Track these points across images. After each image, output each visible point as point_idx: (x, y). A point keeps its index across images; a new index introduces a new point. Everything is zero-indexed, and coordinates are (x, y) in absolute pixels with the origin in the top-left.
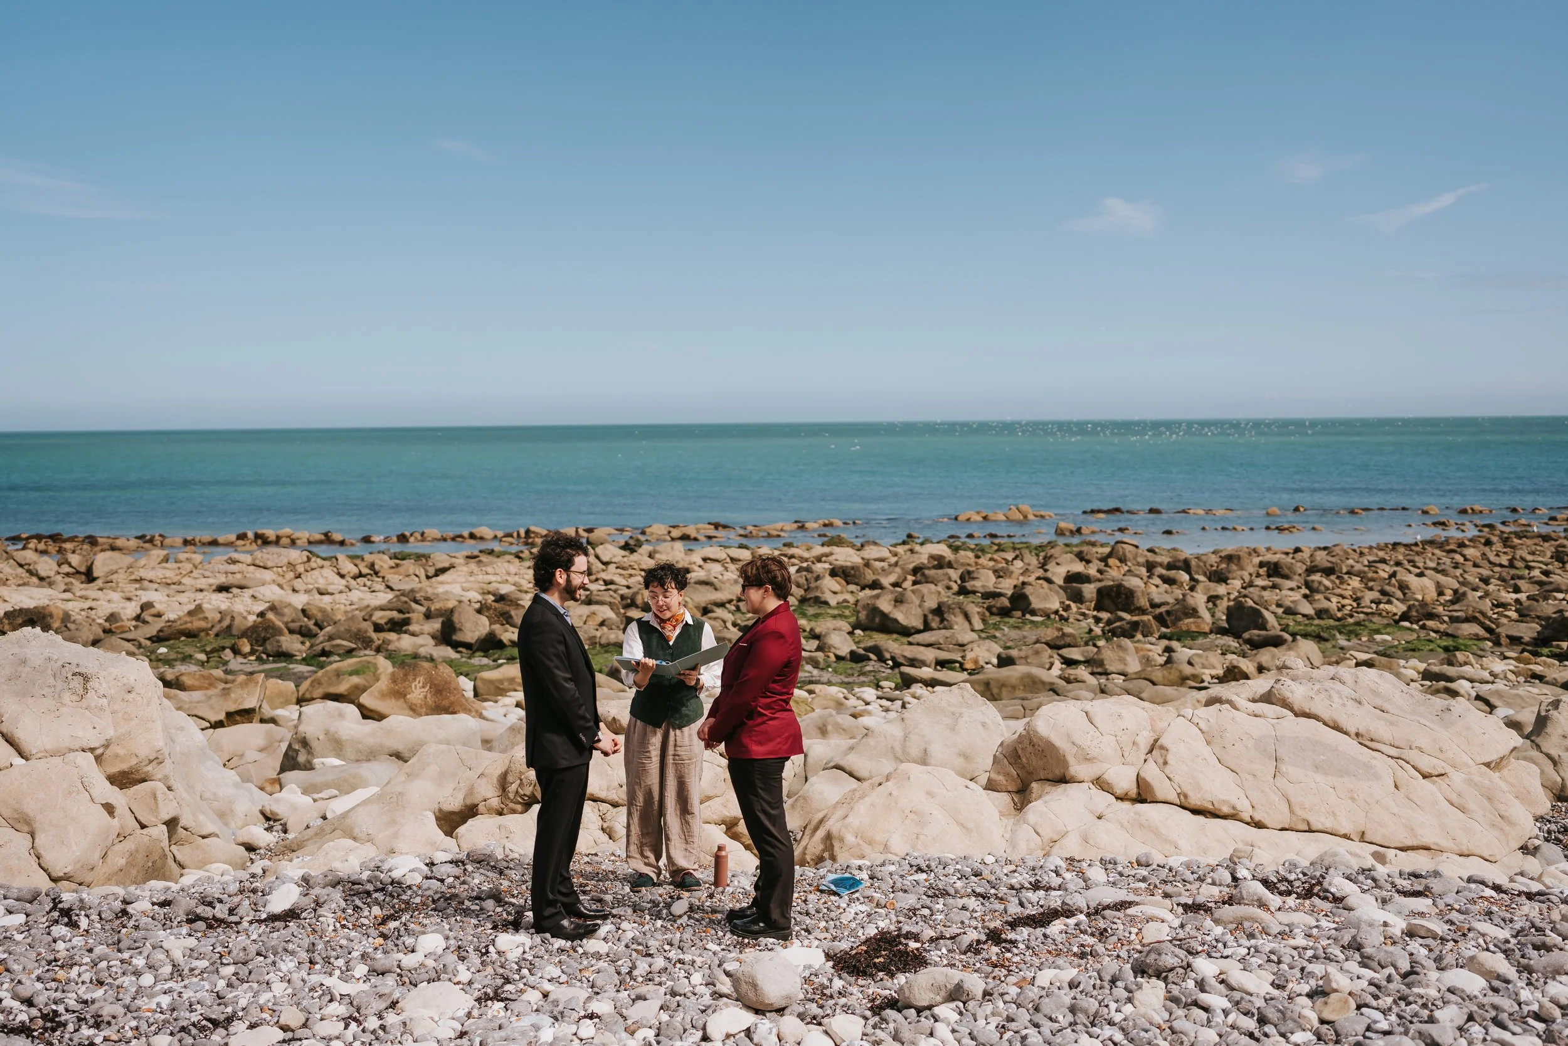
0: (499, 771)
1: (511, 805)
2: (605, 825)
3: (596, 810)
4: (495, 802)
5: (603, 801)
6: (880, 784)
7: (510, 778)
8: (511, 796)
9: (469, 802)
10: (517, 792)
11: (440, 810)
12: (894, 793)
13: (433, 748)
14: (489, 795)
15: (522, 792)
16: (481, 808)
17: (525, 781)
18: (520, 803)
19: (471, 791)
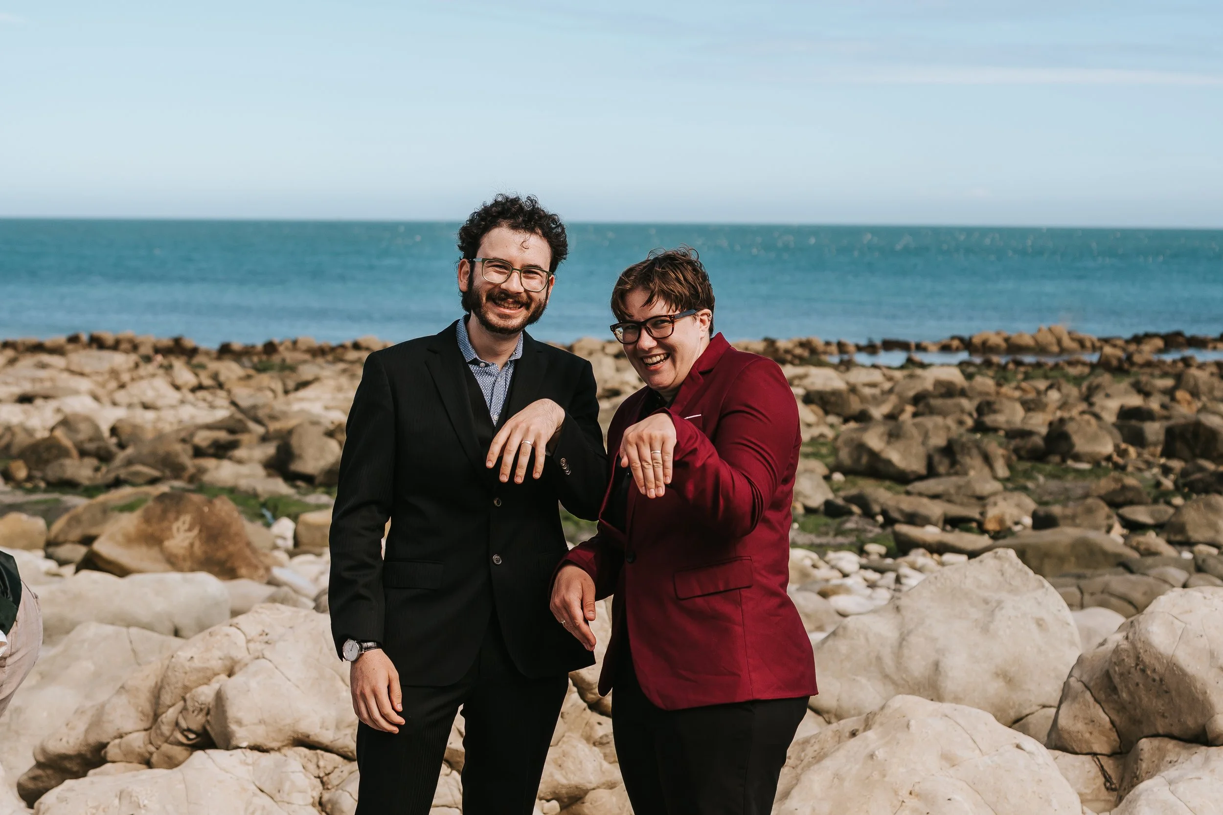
0: (151, 682)
1: (166, 747)
2: (326, 796)
3: (312, 767)
4: (138, 741)
5: (327, 749)
6: (853, 734)
7: (166, 698)
8: (166, 729)
9: (93, 739)
10: (177, 724)
11: (44, 751)
12: (880, 754)
13: (92, 630)
14: (128, 726)
15: (184, 724)
16: (112, 751)
17: (189, 703)
18: (181, 744)
19: (97, 721)
